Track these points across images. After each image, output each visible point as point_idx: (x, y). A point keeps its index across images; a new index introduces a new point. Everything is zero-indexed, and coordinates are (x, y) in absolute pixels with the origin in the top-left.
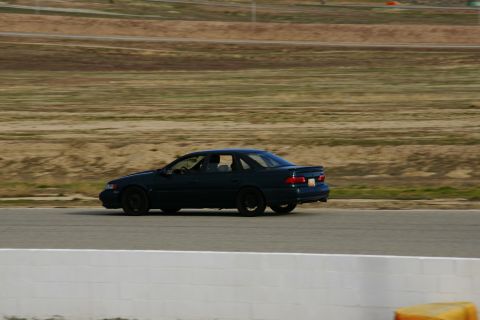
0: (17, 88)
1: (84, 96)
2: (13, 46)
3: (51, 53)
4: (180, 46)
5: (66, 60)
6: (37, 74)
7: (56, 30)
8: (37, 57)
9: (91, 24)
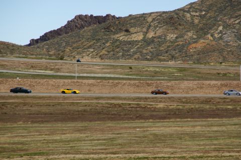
0: (68, 136)
1: (120, 141)
2: (59, 104)
3: (88, 108)
4: (184, 100)
5: (99, 113)
6: (80, 124)
7: (89, 91)
8: (78, 111)
9: (116, 85)
